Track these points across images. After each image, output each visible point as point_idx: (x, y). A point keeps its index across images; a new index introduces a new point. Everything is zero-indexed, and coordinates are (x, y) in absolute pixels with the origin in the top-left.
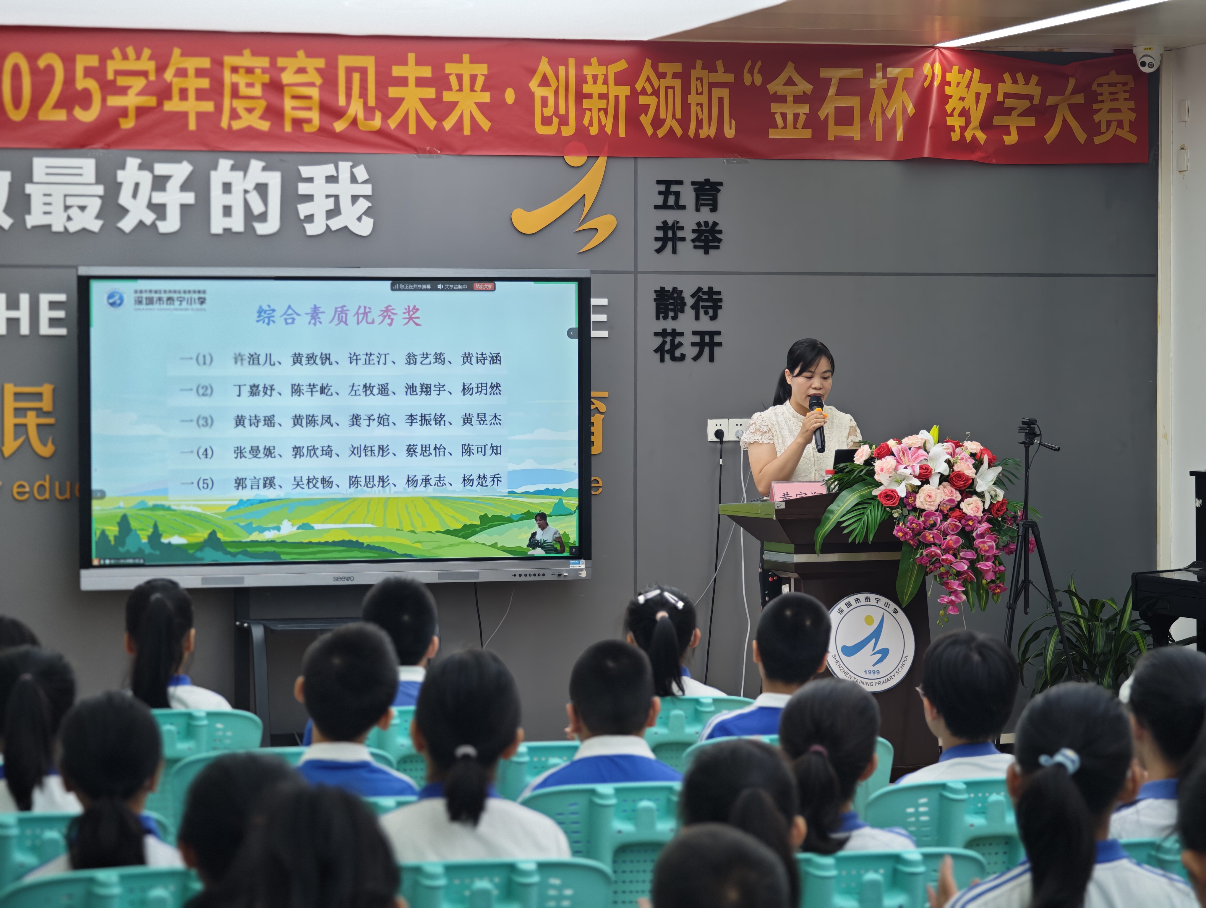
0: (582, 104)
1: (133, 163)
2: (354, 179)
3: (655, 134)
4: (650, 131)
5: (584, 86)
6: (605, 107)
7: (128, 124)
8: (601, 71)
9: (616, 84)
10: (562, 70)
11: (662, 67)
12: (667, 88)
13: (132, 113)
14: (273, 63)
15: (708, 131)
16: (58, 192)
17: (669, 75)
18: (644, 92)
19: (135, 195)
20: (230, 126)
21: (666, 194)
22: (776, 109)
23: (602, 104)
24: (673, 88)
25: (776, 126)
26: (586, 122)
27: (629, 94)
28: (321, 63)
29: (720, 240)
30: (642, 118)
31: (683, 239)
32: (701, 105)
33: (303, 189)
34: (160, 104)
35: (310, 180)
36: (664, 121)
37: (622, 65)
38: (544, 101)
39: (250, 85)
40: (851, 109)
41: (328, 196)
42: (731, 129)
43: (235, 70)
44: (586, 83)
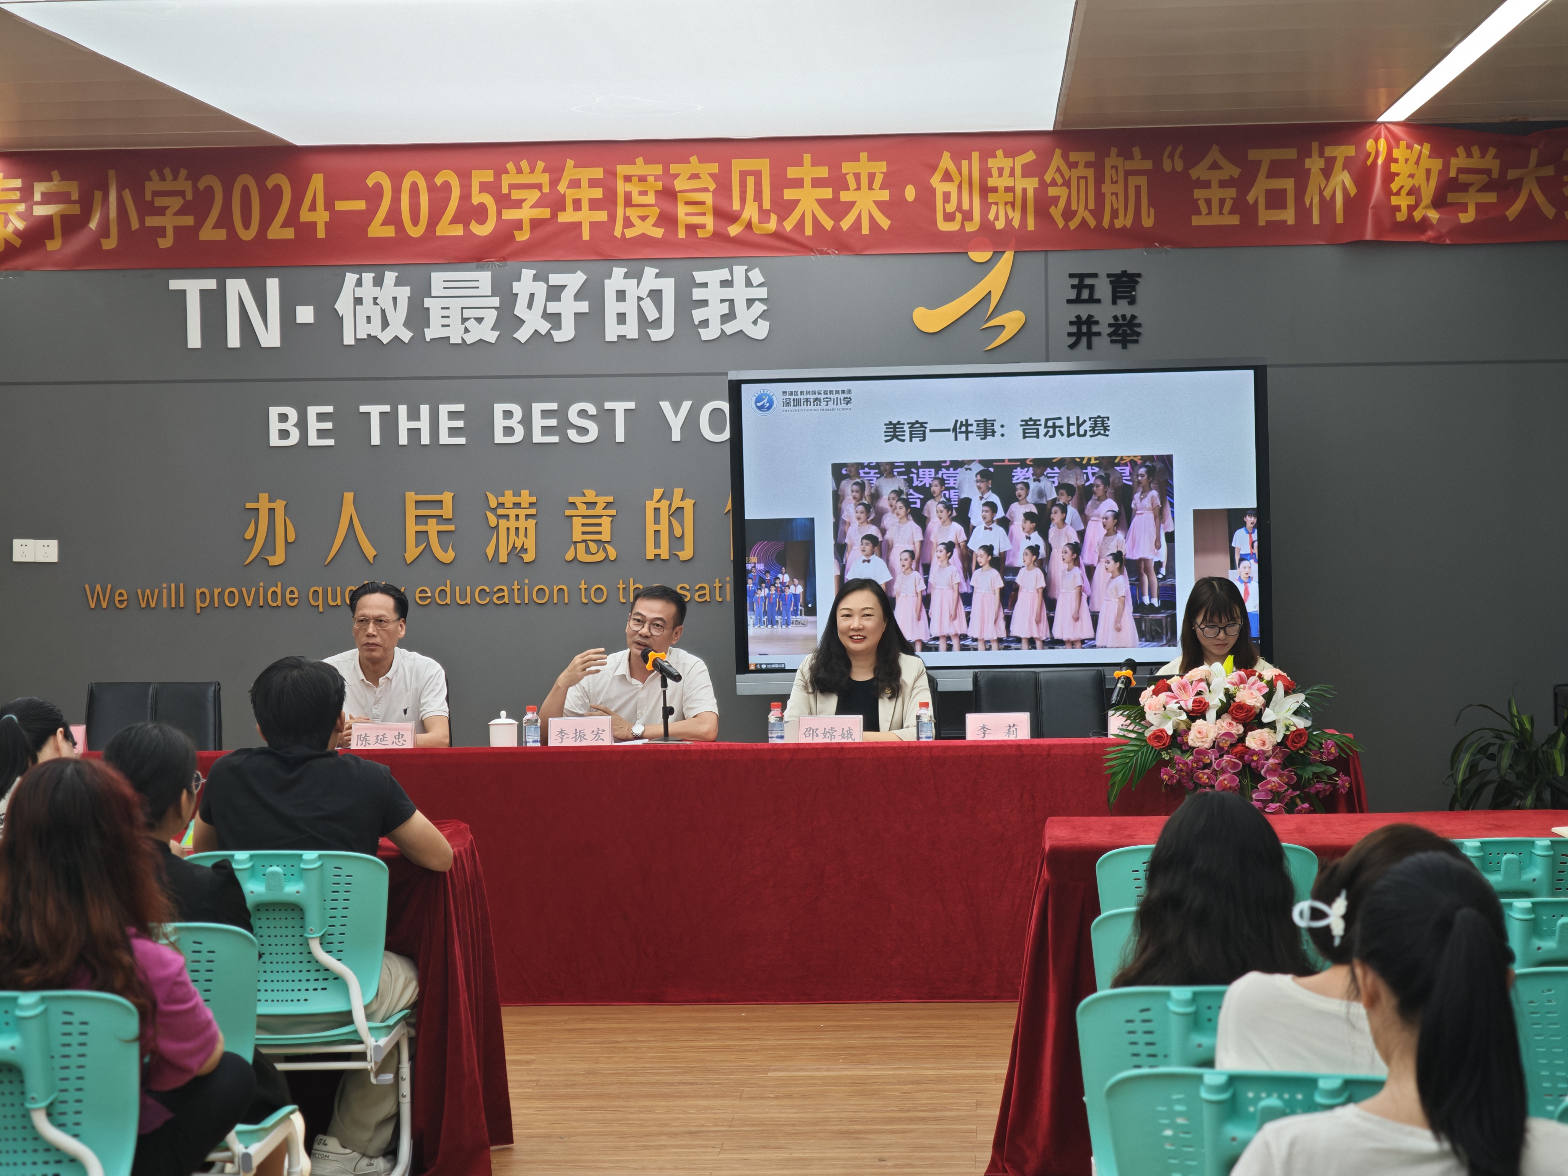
0: (987, 198)
1: (528, 274)
2: (749, 283)
3: (1066, 226)
4: (1061, 223)
5: (989, 179)
6: (1012, 200)
7: (522, 236)
8: (1007, 163)
9: (1024, 176)
10: (965, 164)
11: (1073, 157)
12: (1079, 178)
13: (526, 226)
14: (666, 170)
15: (1124, 221)
16: (456, 305)
17: (1081, 165)
18: (1054, 183)
19: (530, 306)
20: (623, 234)
21: (1079, 287)
22: (1199, 194)
23: (1009, 197)
24: (1086, 178)
25: (1199, 213)
26: (991, 216)
27: (1037, 186)
28: (714, 168)
29: (1139, 334)
30: (1052, 210)
31: (1098, 334)
32: (1116, 194)
33: (698, 294)
34: (554, 216)
35: (705, 285)
36: (1075, 212)
37: (1030, 156)
38: (947, 197)
39: (644, 193)
40: (1284, 192)
41: (722, 301)
42: (1149, 217)
43: (628, 179)
44: (992, 176)
